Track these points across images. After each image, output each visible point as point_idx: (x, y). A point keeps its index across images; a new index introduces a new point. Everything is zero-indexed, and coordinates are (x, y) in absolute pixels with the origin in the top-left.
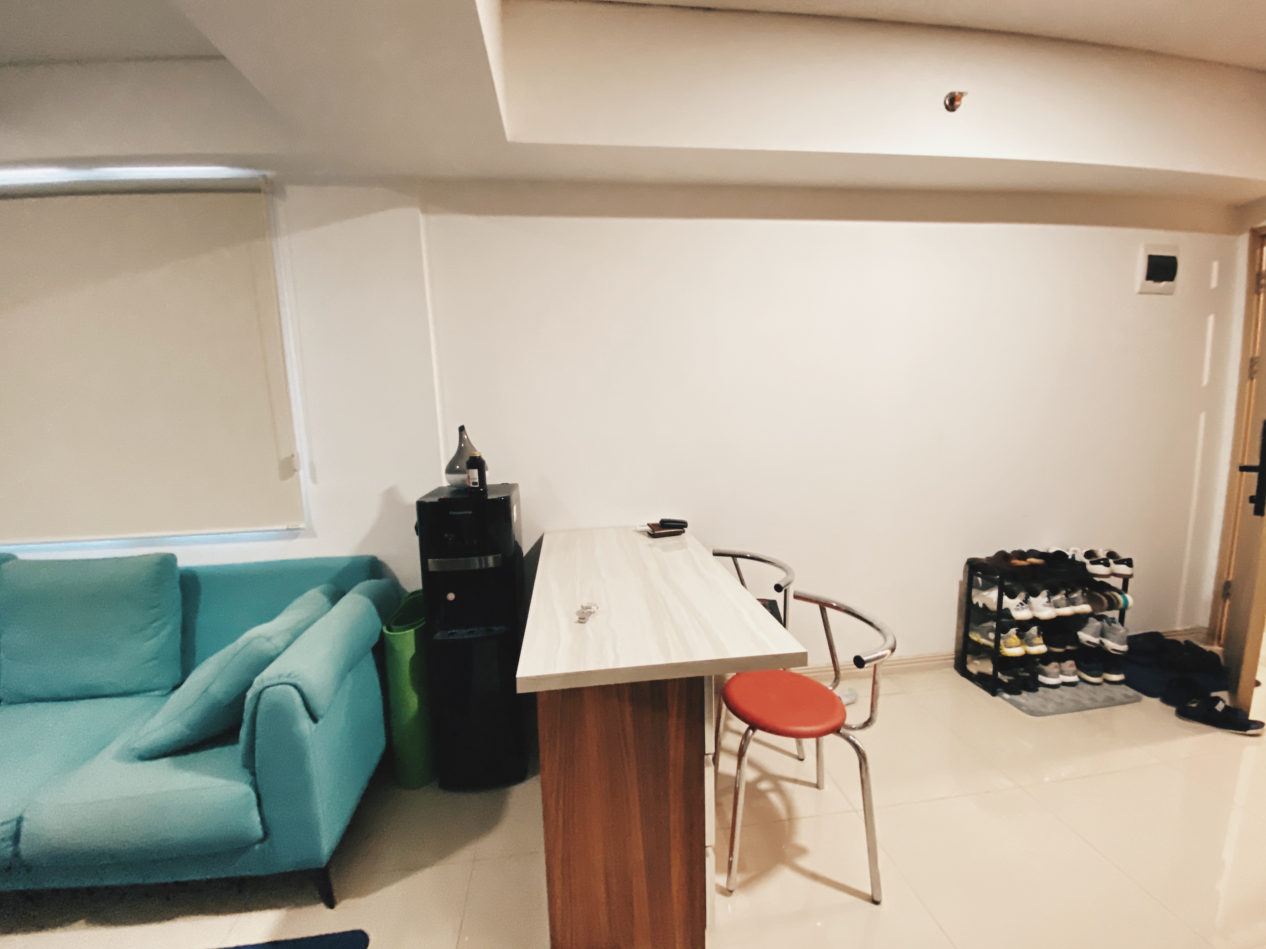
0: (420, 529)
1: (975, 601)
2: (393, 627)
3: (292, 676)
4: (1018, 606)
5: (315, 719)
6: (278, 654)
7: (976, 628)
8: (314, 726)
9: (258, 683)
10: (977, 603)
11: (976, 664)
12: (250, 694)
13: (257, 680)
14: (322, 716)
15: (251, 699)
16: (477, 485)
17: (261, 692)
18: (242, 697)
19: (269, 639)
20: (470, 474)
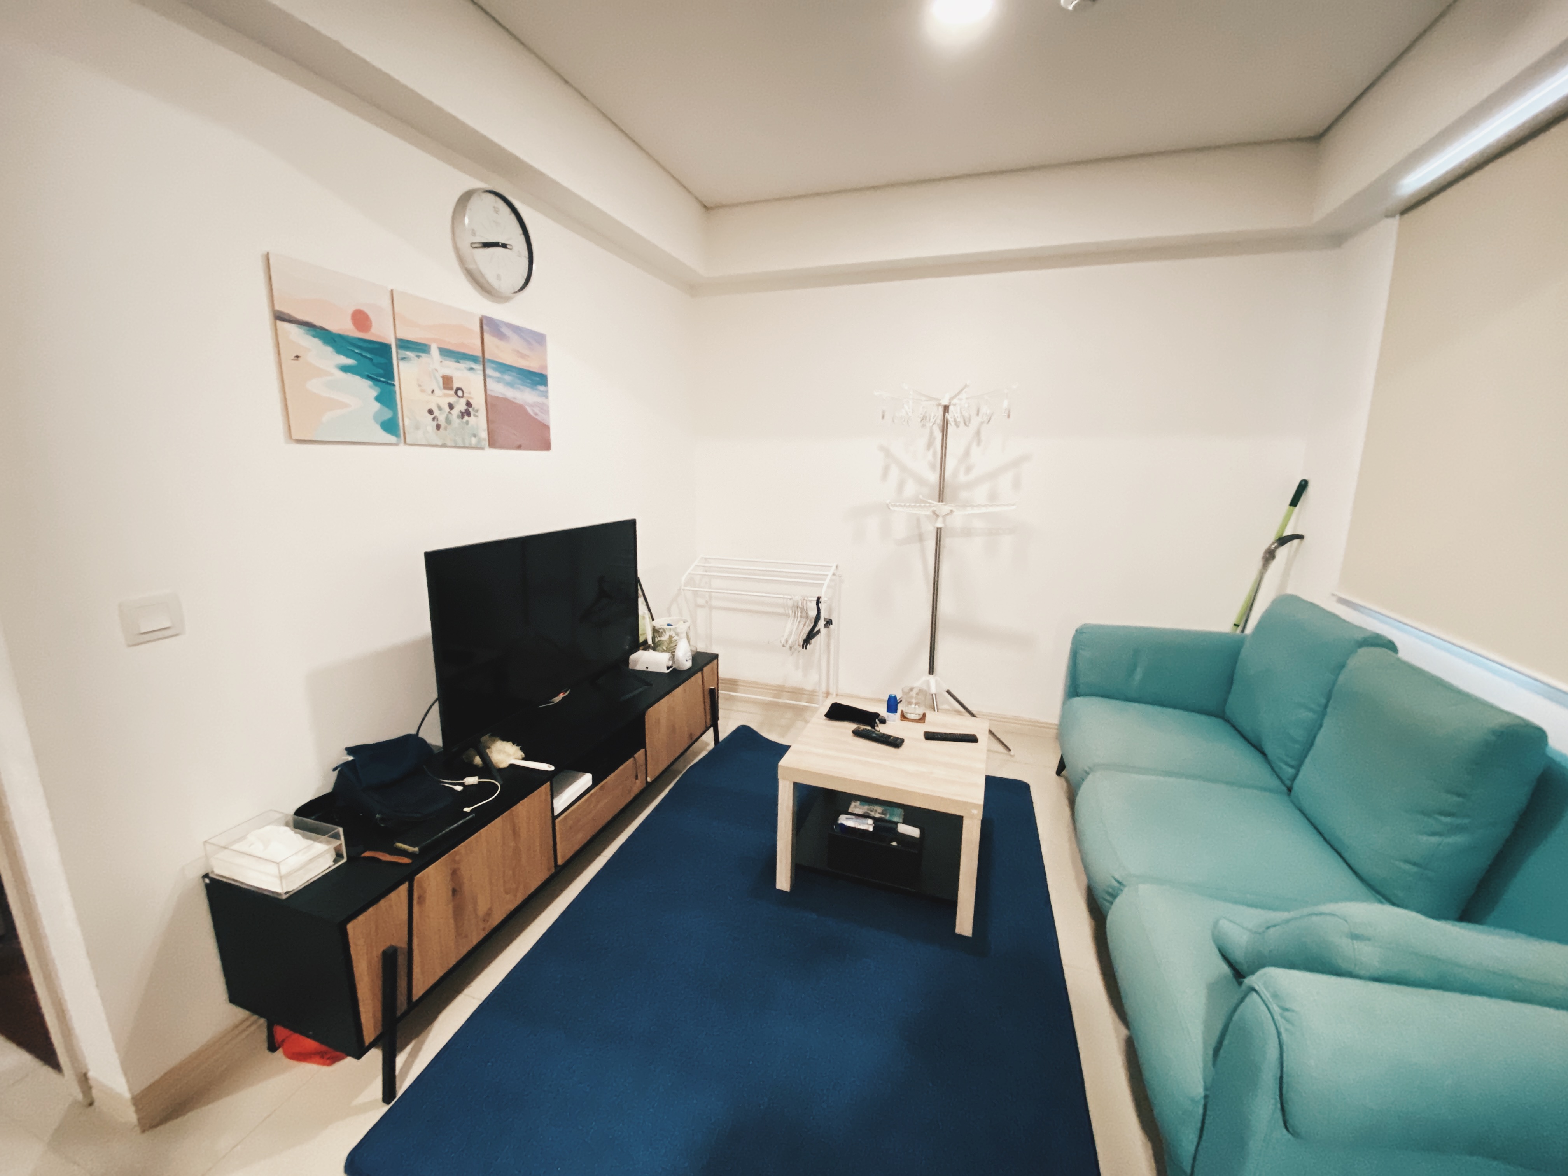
8: (1282, 1135)
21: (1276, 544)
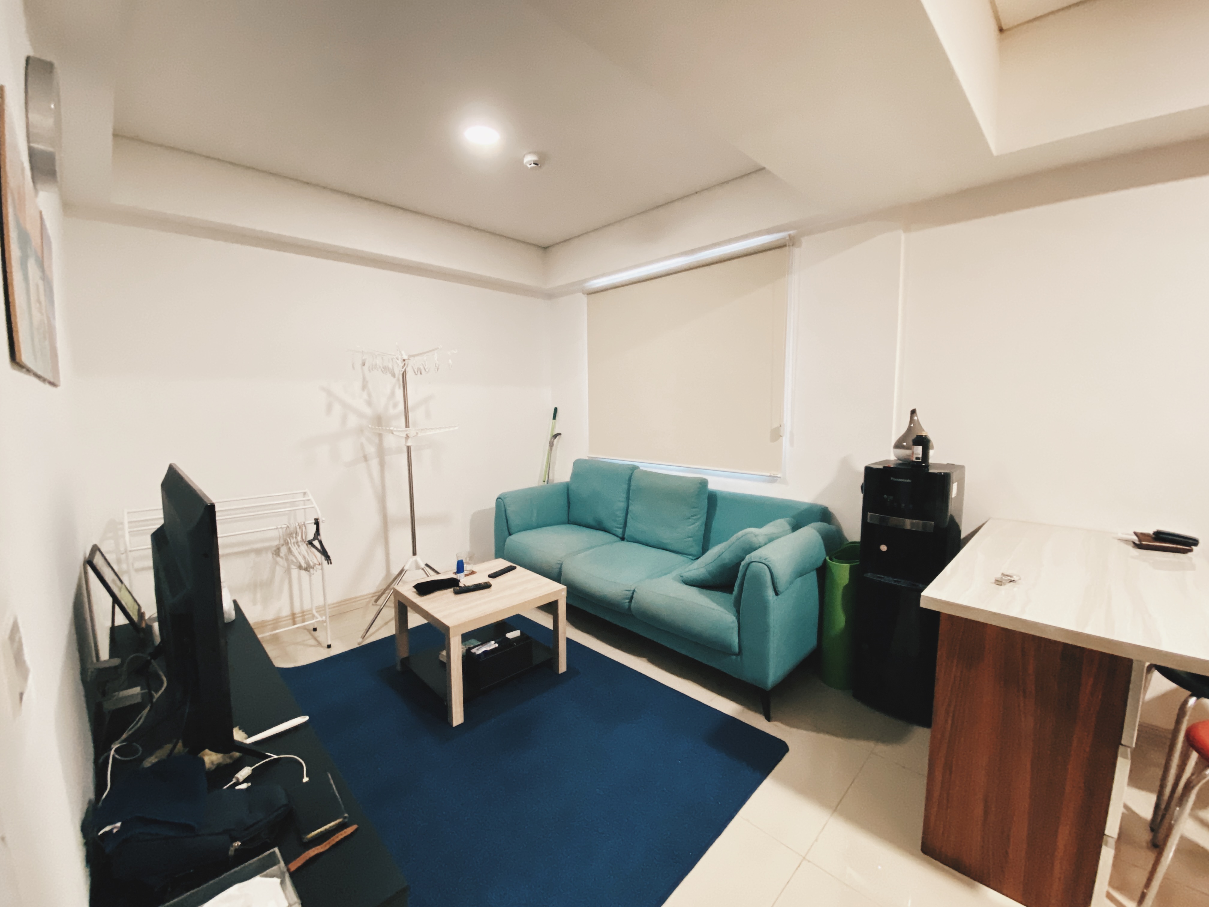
0: (866, 488)
2: (834, 559)
3: (767, 560)
5: (777, 593)
6: (760, 547)
8: (776, 597)
9: (748, 558)
12: (743, 563)
13: (747, 557)
14: (781, 593)
15: (743, 566)
16: (920, 459)
17: (749, 564)
18: (739, 564)
19: (756, 536)
20: (914, 451)
21: (553, 439)
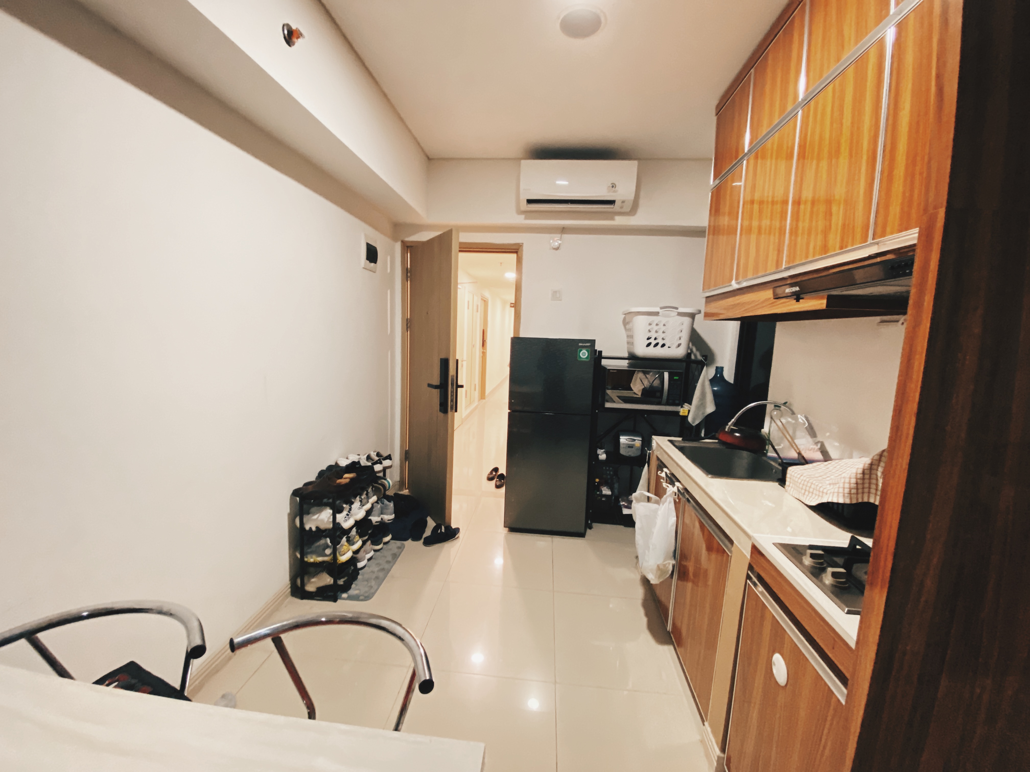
1: (307, 527)
4: (346, 517)
7: (309, 550)
10: (311, 528)
11: (313, 582)
